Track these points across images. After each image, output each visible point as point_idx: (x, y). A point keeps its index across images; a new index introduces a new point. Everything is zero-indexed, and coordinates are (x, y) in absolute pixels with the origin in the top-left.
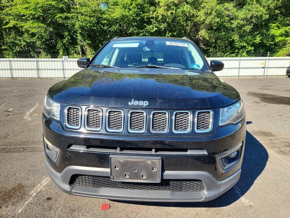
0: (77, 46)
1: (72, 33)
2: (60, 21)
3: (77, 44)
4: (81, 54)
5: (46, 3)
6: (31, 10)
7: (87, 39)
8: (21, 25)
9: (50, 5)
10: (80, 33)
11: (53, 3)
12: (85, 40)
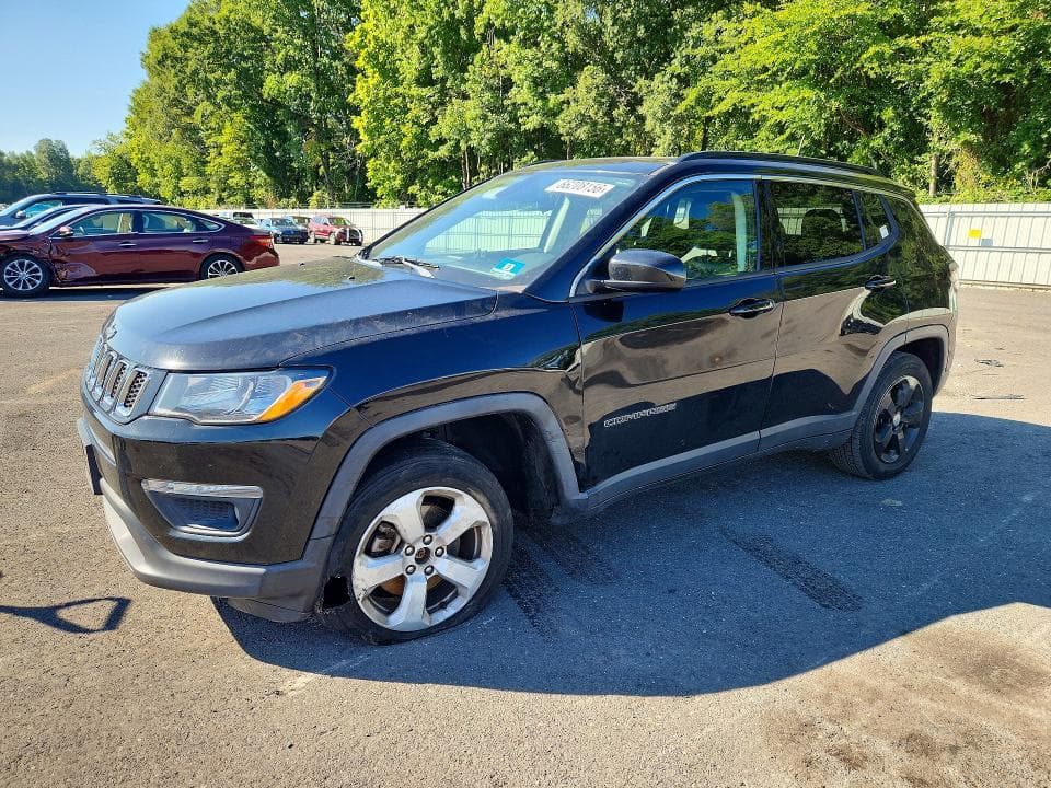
0: (926, 156)
1: (915, 110)
2: (873, 70)
3: (923, 147)
4: (932, 186)
5: (835, 17)
6: (787, 49)
7: (970, 126)
8: (752, 101)
9: (852, 17)
10: (942, 106)
11: (862, 10)
12: (956, 131)
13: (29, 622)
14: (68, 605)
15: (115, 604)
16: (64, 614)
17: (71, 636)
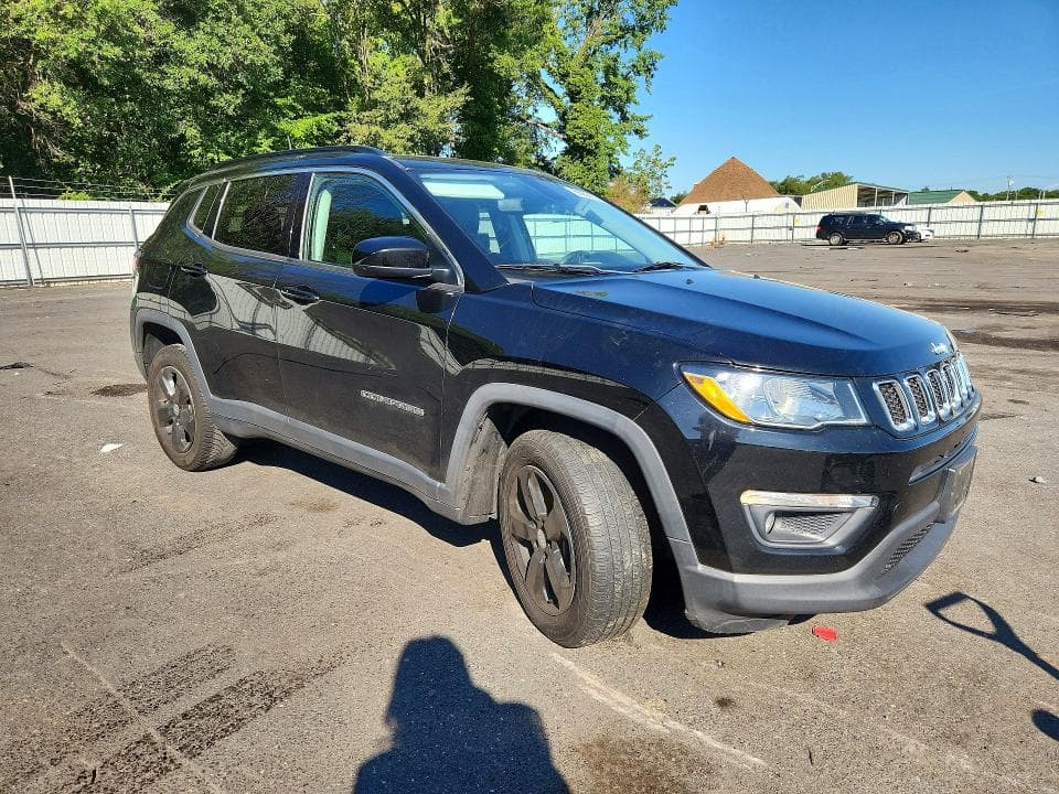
13: (1026, 640)
14: (981, 633)
15: (942, 612)
16: (989, 628)
17: (997, 609)
